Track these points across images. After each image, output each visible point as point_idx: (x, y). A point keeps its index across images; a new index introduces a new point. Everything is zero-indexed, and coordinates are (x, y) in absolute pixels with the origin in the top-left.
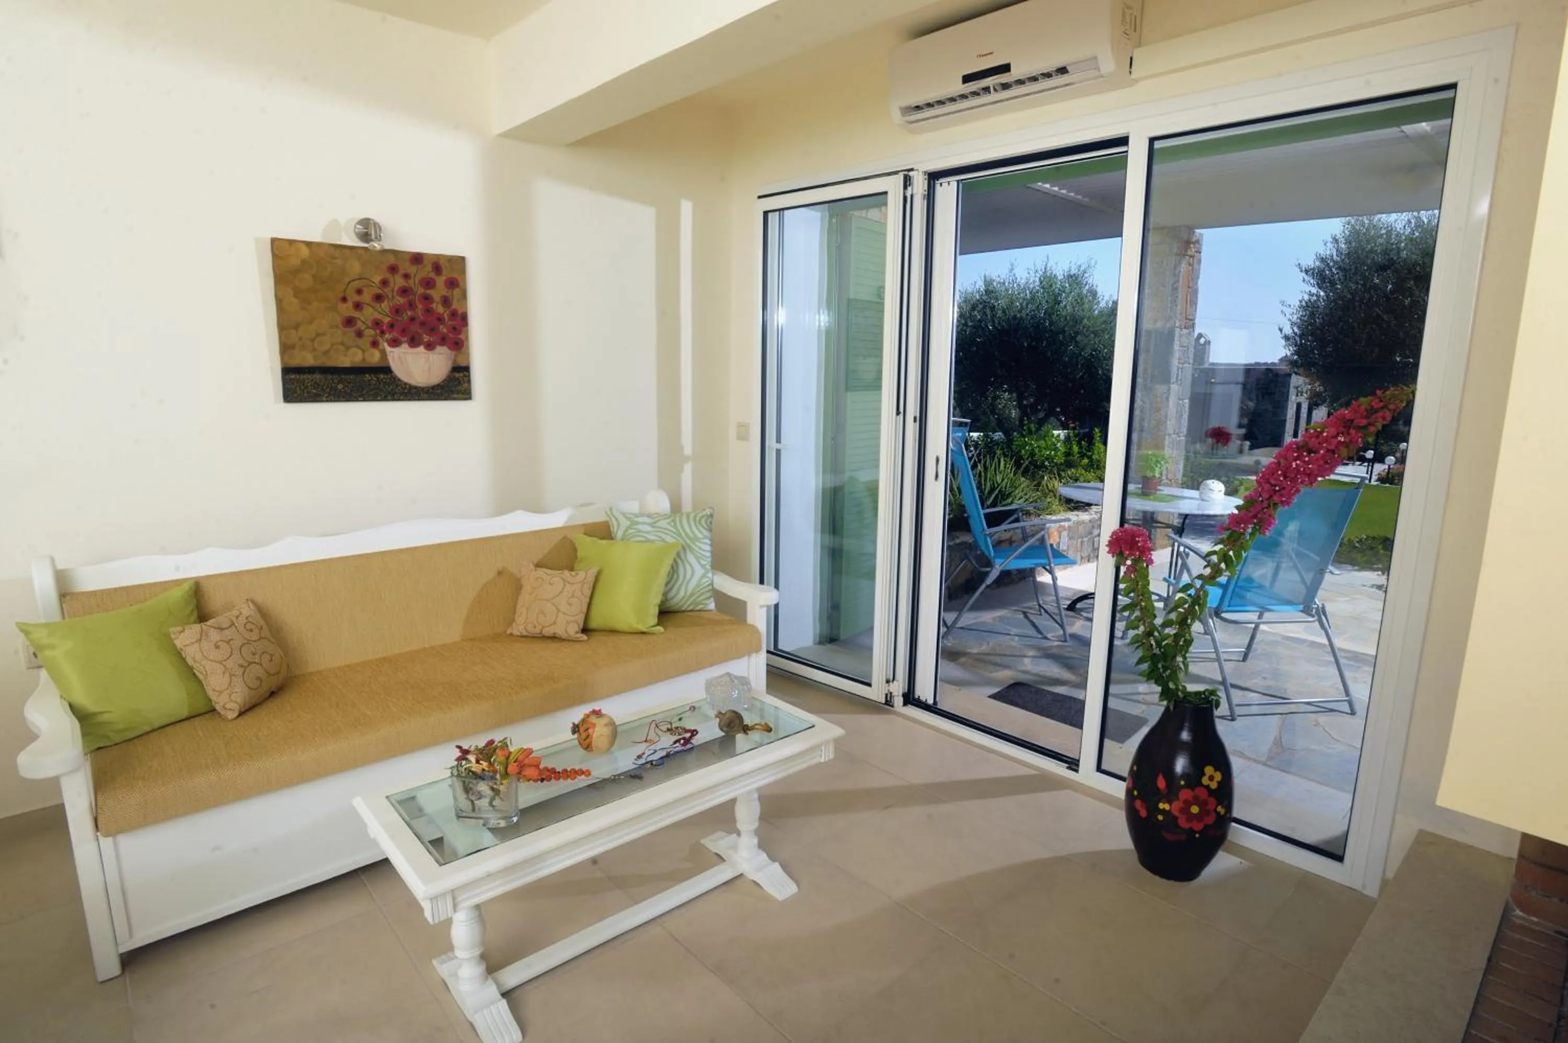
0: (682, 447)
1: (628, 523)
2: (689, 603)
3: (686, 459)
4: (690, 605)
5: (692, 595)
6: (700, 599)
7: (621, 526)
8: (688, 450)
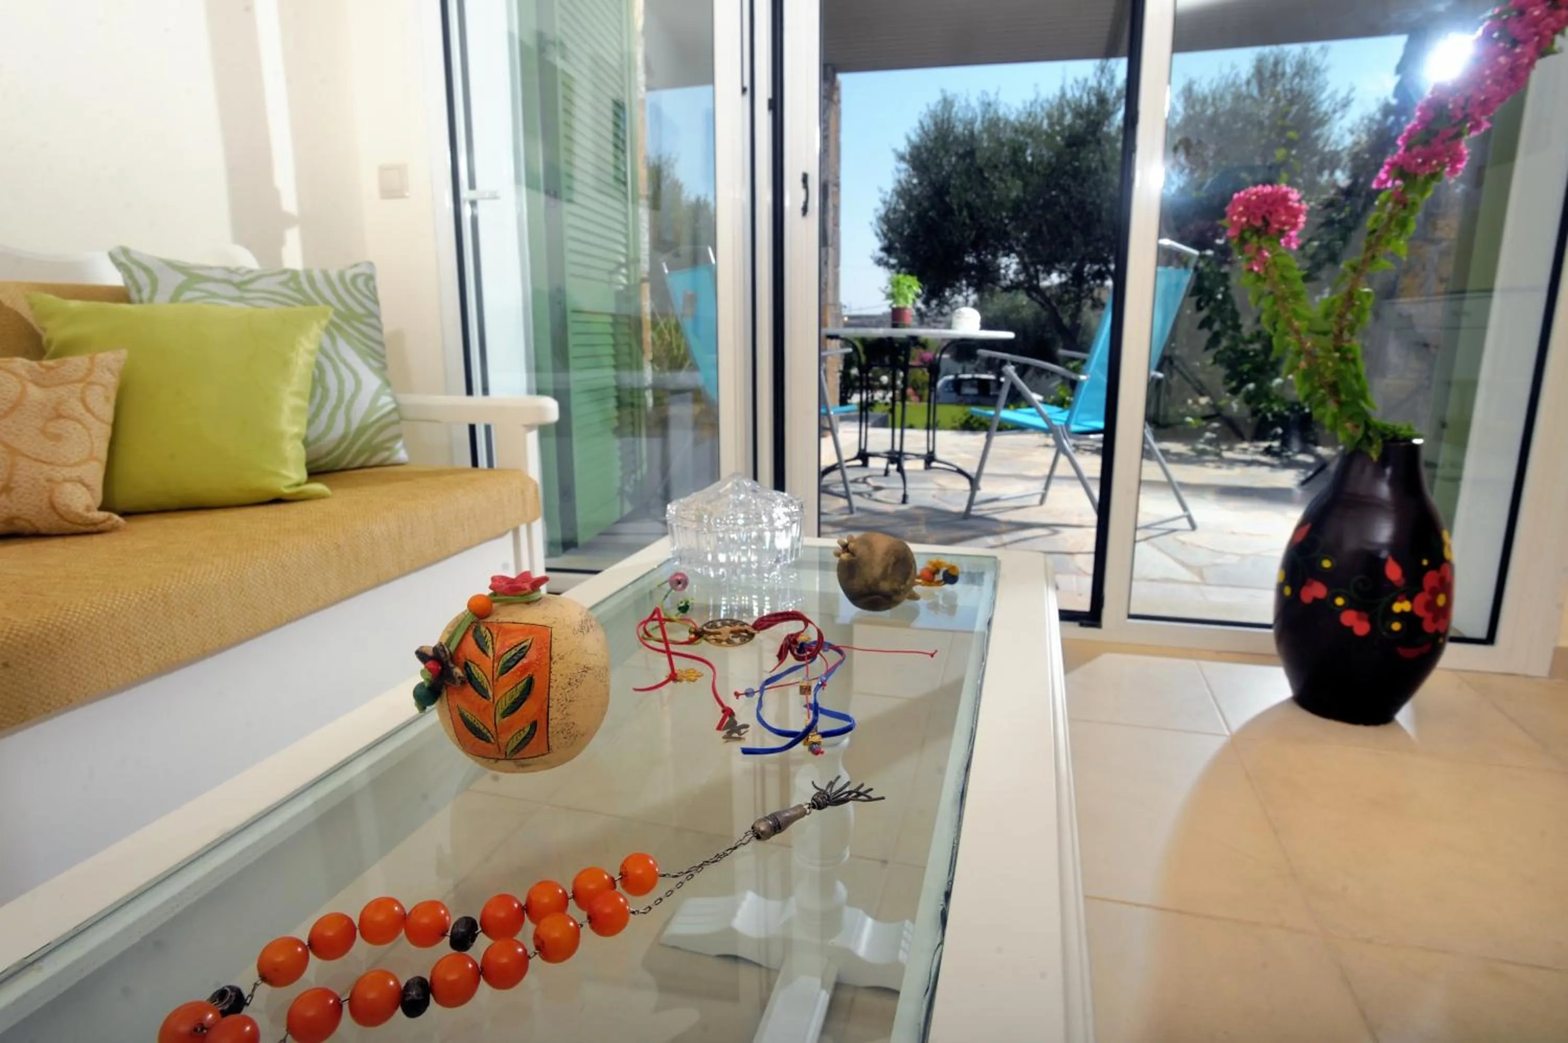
0: (276, 195)
1: (180, 278)
2: (355, 448)
3: (288, 221)
4: (360, 453)
5: (362, 430)
6: (380, 438)
7: (160, 286)
8: (290, 203)
